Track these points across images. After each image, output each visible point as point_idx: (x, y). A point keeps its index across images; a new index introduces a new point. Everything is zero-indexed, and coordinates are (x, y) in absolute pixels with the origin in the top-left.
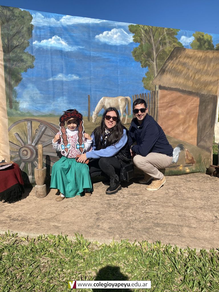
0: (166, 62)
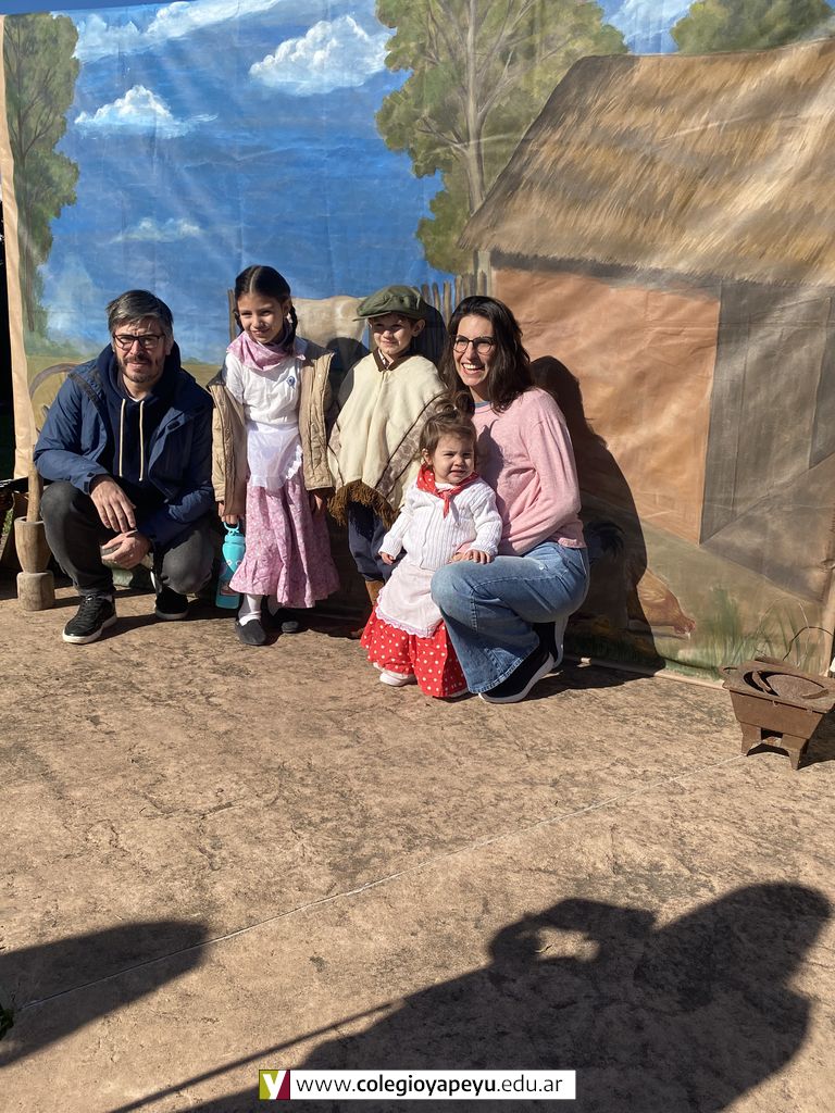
0: (526, 141)
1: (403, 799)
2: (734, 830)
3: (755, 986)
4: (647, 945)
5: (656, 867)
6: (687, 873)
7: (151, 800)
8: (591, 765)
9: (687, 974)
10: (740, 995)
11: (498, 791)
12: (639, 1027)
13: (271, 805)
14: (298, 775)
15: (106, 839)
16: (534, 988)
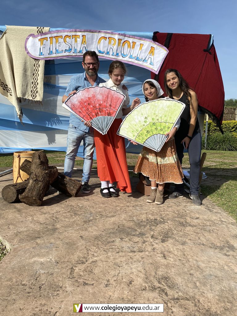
1: (100, 210)
2: (172, 213)
3: (177, 238)
4: (154, 232)
5: (156, 219)
6: (162, 220)
7: (41, 212)
8: (141, 203)
9: (163, 237)
10: (174, 240)
11: (120, 208)
12: (153, 245)
13: (69, 212)
14: (75, 207)
15: (31, 218)
16: (130, 240)
